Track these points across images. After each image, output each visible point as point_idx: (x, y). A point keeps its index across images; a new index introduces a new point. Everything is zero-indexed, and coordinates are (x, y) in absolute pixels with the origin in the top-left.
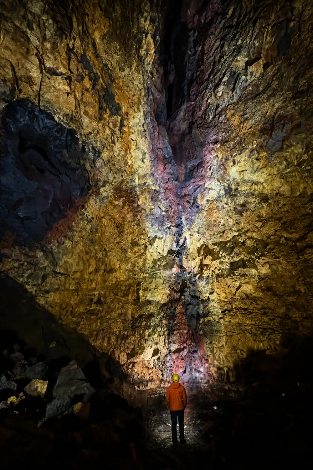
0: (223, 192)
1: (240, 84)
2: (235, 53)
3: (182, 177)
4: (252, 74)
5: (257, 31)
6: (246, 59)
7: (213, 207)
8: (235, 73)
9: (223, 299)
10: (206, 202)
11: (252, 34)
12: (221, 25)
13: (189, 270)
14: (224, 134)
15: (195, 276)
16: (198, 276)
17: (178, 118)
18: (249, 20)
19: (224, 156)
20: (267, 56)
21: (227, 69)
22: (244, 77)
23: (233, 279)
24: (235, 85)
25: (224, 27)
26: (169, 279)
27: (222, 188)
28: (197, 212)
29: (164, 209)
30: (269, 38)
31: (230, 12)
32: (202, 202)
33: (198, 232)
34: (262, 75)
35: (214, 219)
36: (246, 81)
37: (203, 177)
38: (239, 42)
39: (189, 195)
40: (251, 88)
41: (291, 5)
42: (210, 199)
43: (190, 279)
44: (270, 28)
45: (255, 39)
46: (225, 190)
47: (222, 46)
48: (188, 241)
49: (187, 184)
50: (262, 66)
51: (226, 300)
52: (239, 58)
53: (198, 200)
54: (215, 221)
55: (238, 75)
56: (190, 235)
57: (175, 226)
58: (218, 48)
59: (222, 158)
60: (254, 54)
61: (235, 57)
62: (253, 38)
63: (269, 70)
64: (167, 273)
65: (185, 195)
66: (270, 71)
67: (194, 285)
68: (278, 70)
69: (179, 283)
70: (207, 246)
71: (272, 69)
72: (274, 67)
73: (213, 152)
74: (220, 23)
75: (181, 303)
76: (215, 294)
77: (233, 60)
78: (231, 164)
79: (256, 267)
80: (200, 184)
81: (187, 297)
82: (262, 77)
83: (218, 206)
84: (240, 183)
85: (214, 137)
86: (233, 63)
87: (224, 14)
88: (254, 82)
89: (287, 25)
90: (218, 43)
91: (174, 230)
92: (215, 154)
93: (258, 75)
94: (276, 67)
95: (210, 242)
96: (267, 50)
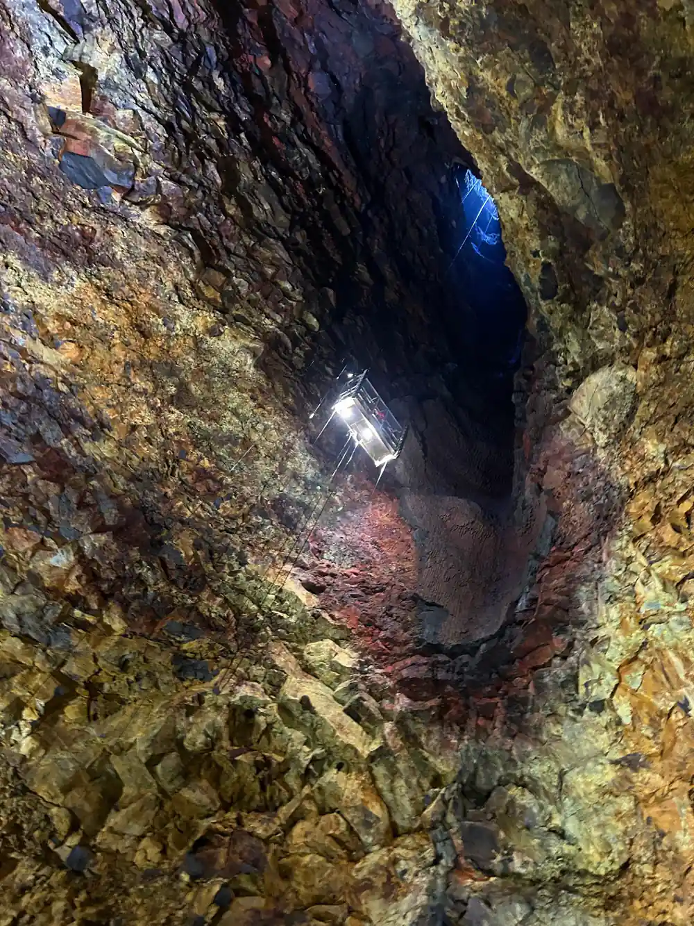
1: (48, 30)
2: (133, 52)
4: (56, 73)
5: (148, 125)
6: (102, 76)
8: (86, 28)
11: (149, 112)
12: (210, 50)
18: (179, 116)
20: (80, 128)
21: (106, 10)
22: (60, 47)
24: (54, 13)
25: (203, 53)
30: (118, 144)
31: (220, 83)
34: (37, 99)
36: (45, 50)
38: (150, 75)
40: (18, 54)
41: (153, 204)
44: (137, 153)
45: (135, 112)
47: (168, 29)
50: (63, 107)
52: (117, 56)
55: (73, 35)
58: (171, 15)
60: (104, 98)
61: (125, 49)
62: (140, 112)
63: (45, 121)
66: (38, 123)
68: (31, 143)
71: (41, 128)
72: (46, 135)
74: (217, 49)
77: (120, 37)
82: (33, 97)
86: (114, 37)
87: (226, 68)
88: (33, 70)
89: (118, 188)
90: (181, 20)
93: (45, 89)
94: (40, 140)
96: (93, 132)
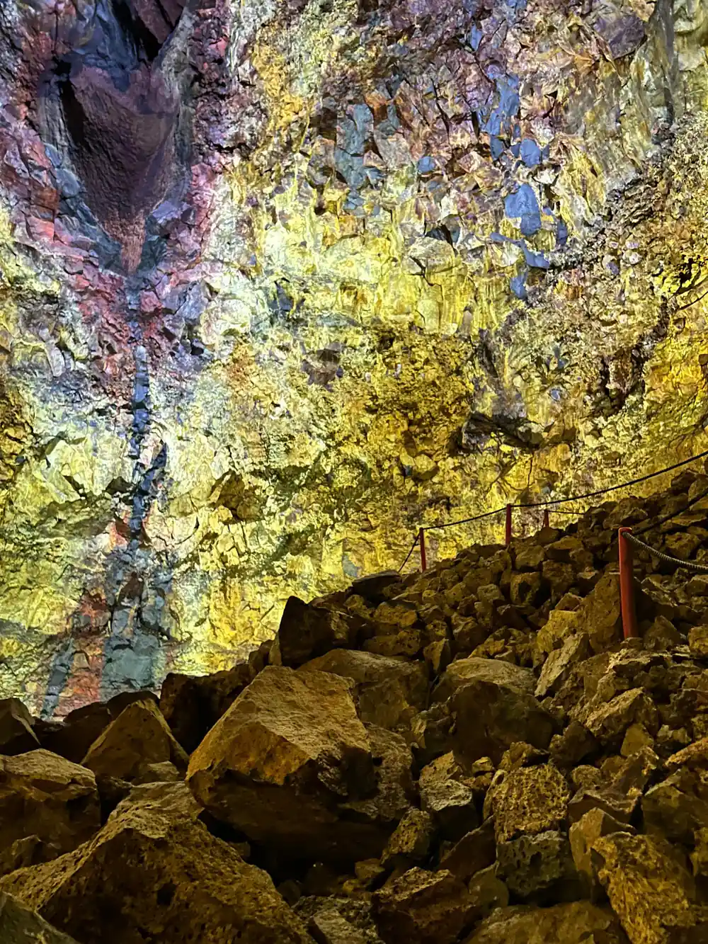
0: (264, 311)
3: (133, 256)
7: (245, 355)
9: (223, 644)
10: (223, 339)
13: (160, 547)
14: (254, 120)
15: (172, 566)
16: (184, 567)
17: (165, 62)
19: (244, 196)
23: (261, 584)
26: (84, 567)
27: (261, 293)
28: (198, 369)
29: (81, 352)
32: (211, 336)
33: (208, 433)
35: (255, 392)
37: (193, 258)
39: (168, 311)
42: (237, 328)
43: (155, 573)
46: (272, 305)
48: (174, 456)
49: (152, 275)
51: (229, 647)
53: (201, 330)
54: (256, 400)
56: (180, 438)
57: (124, 407)
59: (241, 201)
64: (79, 546)
65: (157, 312)
67: (161, 593)
69: (119, 583)
70: (236, 479)
73: (219, 179)
75: (99, 640)
76: (207, 625)
78: (266, 219)
79: (316, 555)
80: (193, 279)
81: (123, 625)
83: (259, 353)
84: (310, 284)
85: (233, 130)
91: (124, 417)
92: (227, 188)
95: (247, 465)
